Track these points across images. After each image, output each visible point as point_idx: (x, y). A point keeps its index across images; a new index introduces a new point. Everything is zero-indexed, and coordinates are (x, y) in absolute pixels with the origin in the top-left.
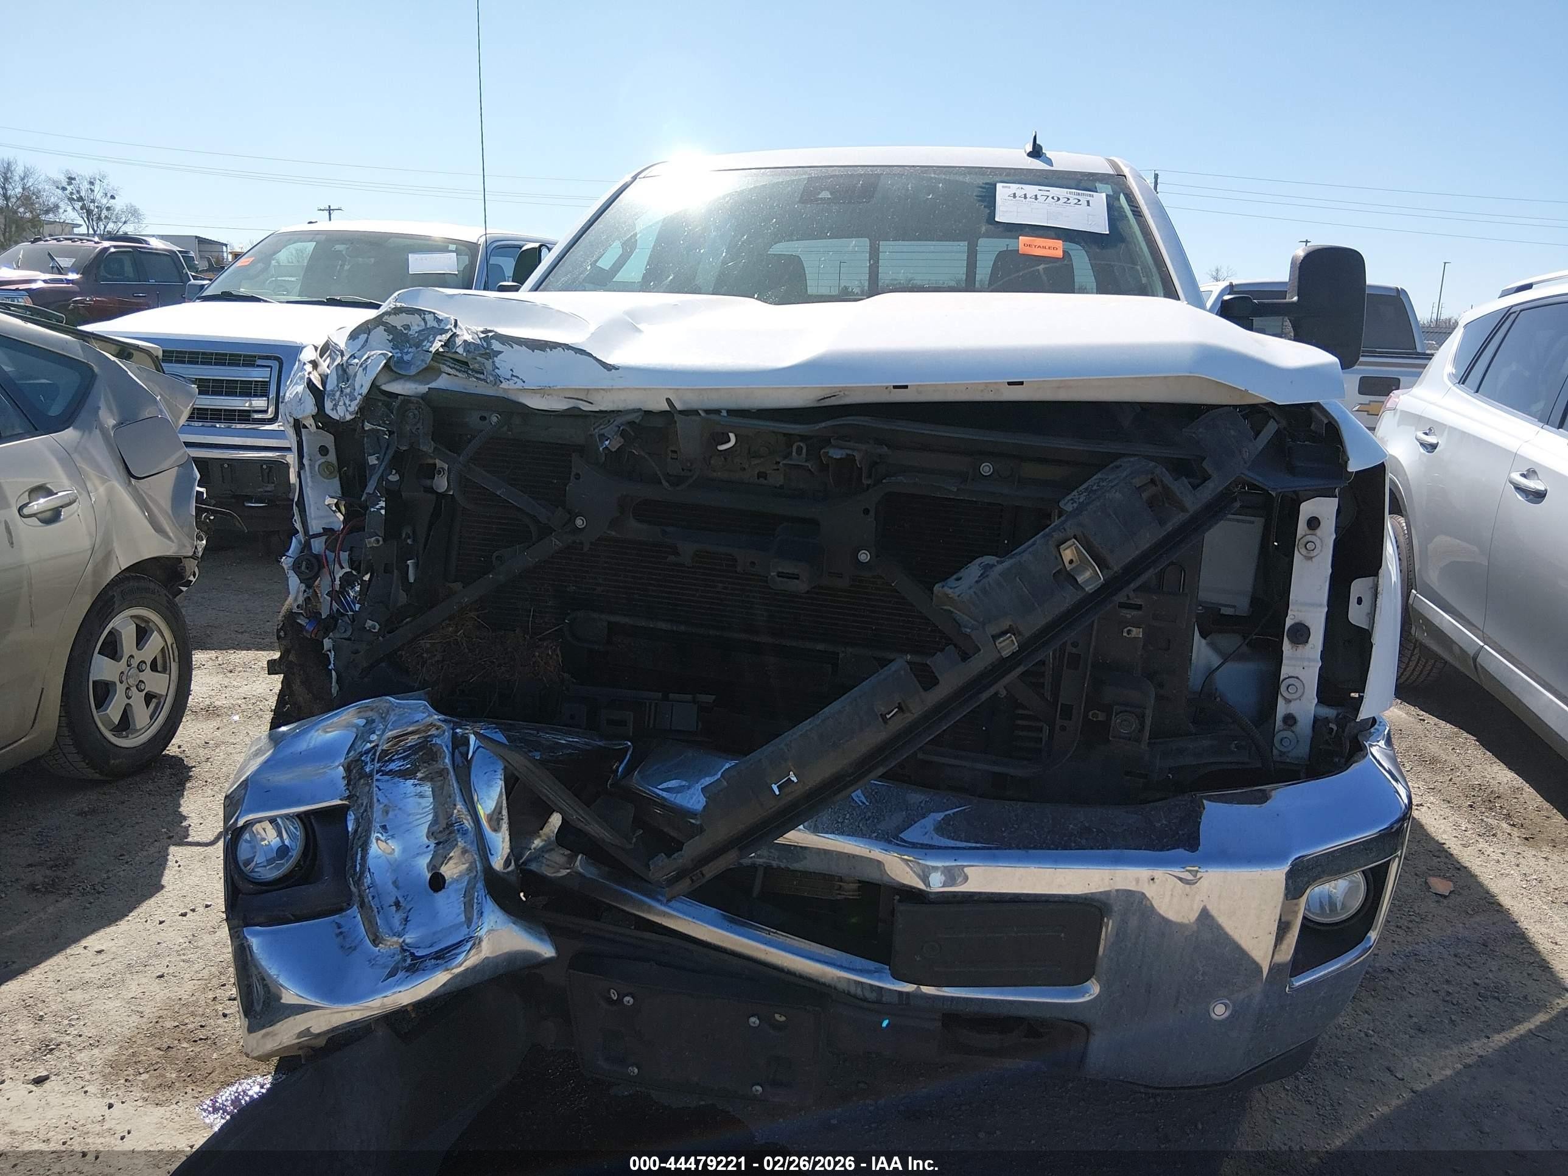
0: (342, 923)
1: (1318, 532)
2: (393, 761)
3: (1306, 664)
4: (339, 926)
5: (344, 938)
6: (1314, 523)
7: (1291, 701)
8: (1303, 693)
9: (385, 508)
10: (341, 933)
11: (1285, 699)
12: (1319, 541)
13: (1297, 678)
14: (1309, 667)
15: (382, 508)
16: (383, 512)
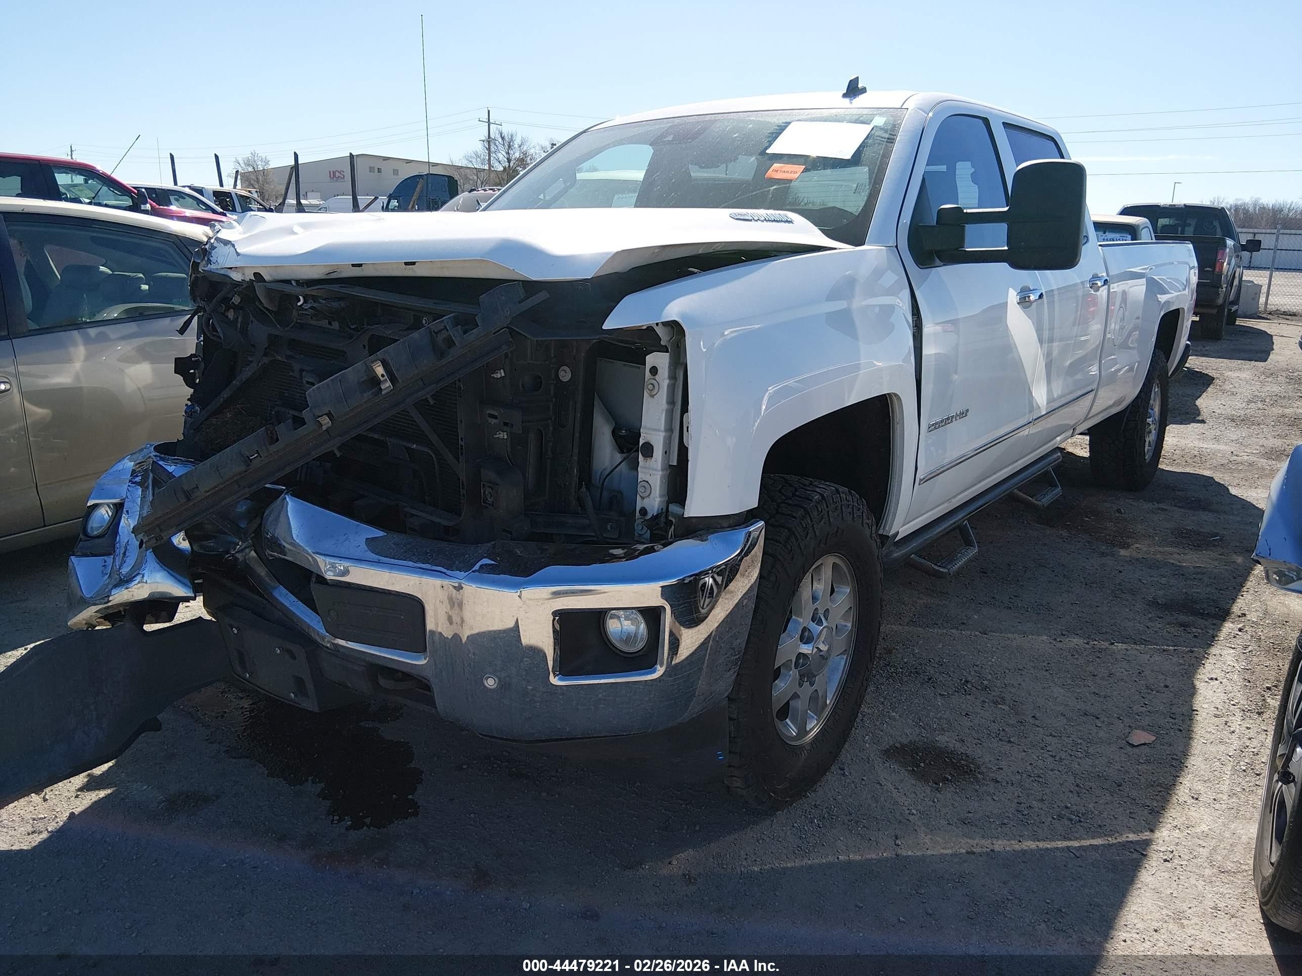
0: (107, 561)
1: (657, 377)
2: (138, 476)
3: (651, 472)
4: (105, 562)
5: (105, 568)
6: (654, 371)
7: (644, 498)
8: (651, 492)
9: (203, 341)
10: (105, 566)
11: (641, 496)
12: (657, 384)
13: (647, 482)
14: (653, 475)
15: (202, 341)
16: (202, 343)
